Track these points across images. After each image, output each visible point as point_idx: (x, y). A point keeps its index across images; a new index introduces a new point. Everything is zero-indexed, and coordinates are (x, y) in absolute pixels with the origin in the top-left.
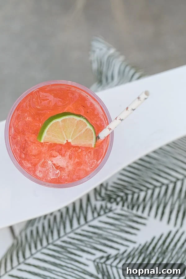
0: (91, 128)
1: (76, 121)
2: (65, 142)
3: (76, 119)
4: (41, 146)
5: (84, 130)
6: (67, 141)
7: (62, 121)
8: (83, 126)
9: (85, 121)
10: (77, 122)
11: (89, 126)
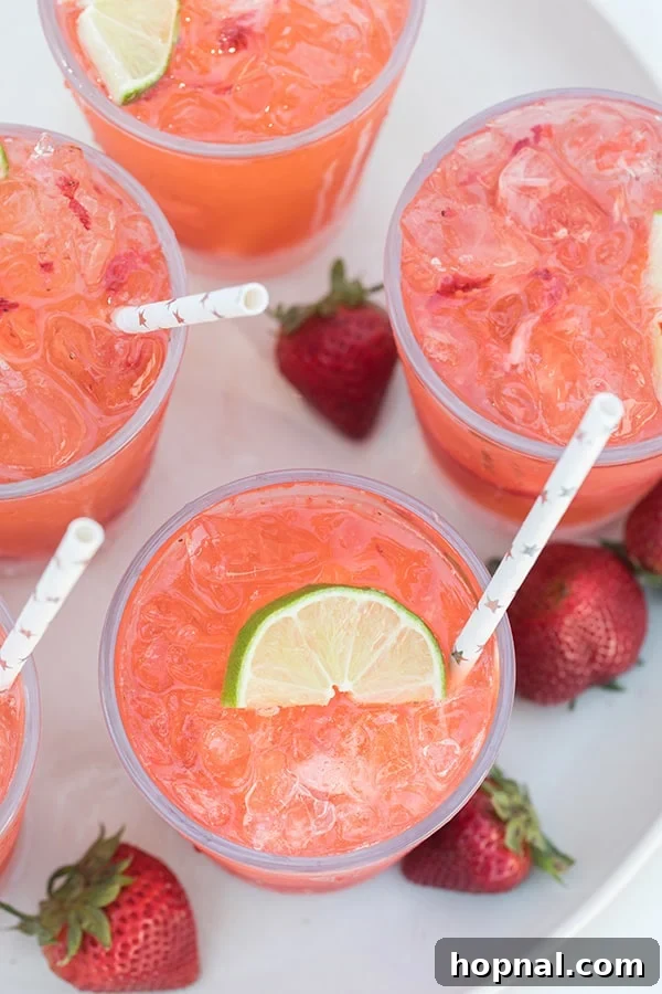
0: (419, 627)
1: (356, 608)
2: (331, 694)
3: (353, 603)
4: (245, 725)
5: (392, 639)
6: (335, 688)
7: (300, 615)
8: (383, 622)
9: (388, 603)
10: (361, 610)
11: (407, 621)
